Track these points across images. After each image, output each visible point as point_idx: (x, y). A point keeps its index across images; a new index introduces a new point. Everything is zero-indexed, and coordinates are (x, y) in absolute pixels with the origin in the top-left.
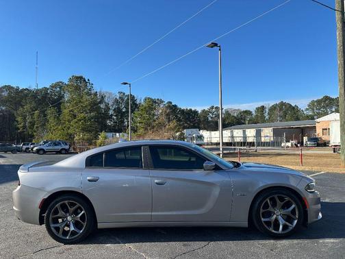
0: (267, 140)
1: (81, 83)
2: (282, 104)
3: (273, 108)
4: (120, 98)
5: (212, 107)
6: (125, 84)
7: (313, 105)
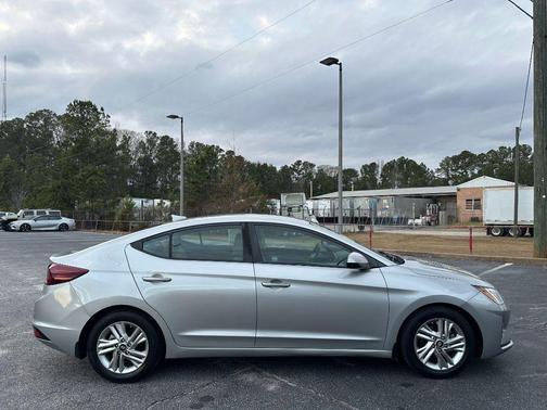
0: (385, 214)
1: (88, 113)
2: (402, 161)
3: (389, 167)
4: (148, 140)
5: (299, 163)
6: (174, 117)
7: (448, 164)
